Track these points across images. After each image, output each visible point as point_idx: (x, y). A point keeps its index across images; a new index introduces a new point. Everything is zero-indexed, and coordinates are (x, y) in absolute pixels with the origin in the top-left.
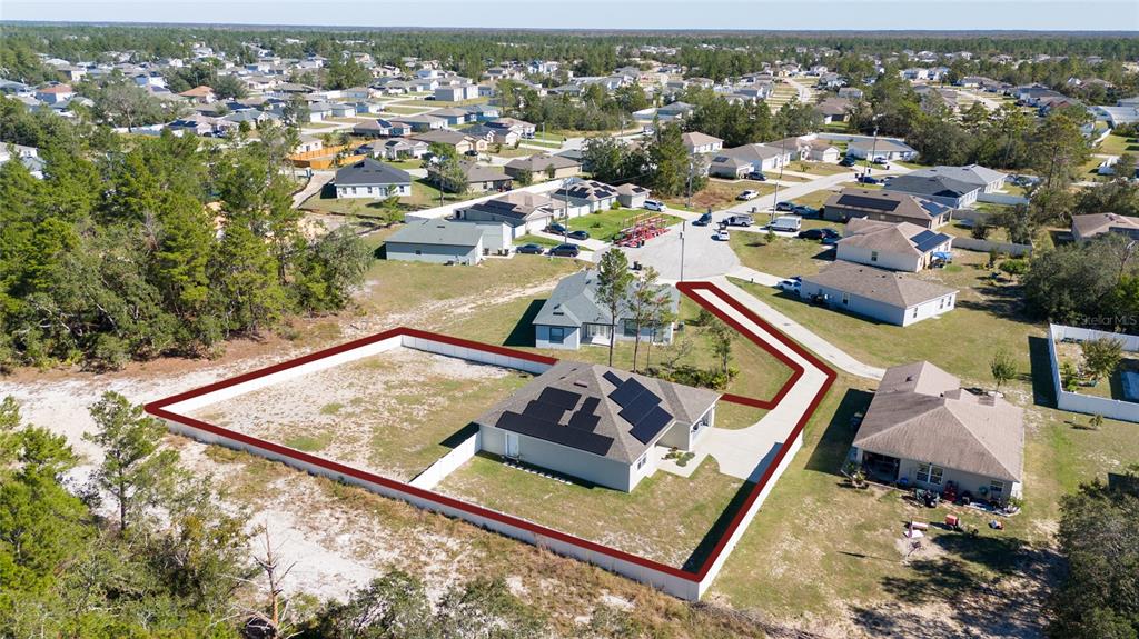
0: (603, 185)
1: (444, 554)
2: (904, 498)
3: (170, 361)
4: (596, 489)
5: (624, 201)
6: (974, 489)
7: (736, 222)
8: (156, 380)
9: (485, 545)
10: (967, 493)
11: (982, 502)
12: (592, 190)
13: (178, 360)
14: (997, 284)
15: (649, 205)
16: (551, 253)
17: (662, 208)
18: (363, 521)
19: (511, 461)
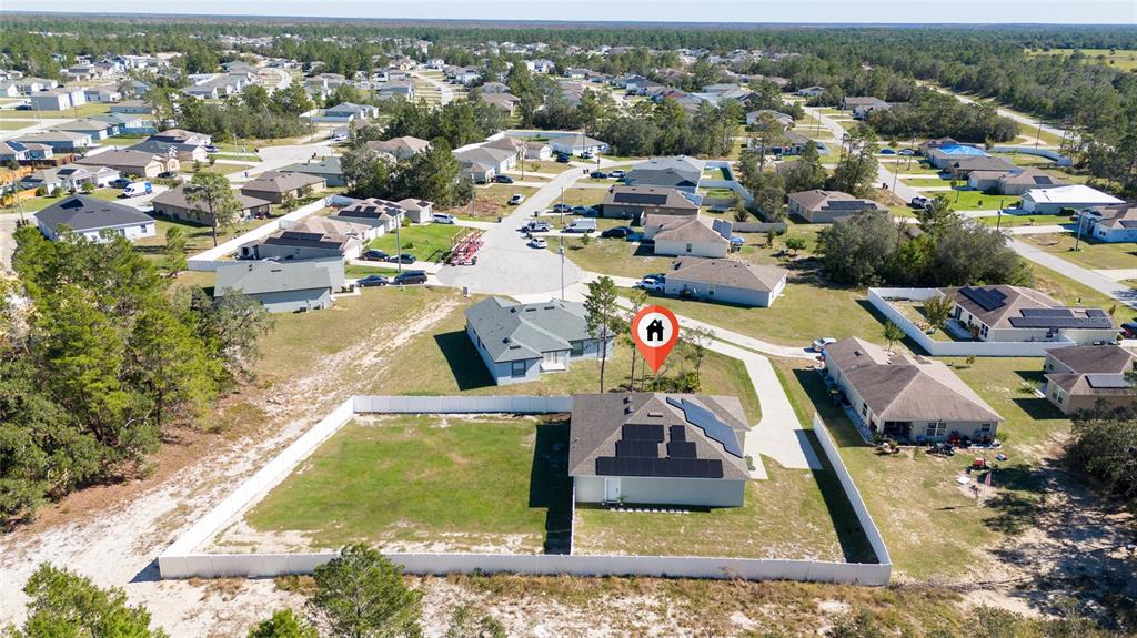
0: (386, 202)
1: (652, 613)
2: (928, 452)
3: (89, 494)
4: (713, 511)
5: (412, 216)
6: (970, 433)
7: (536, 228)
8: (99, 521)
9: (682, 593)
10: (966, 438)
11: (977, 442)
12: (381, 209)
13: (100, 489)
14: (791, 259)
15: (440, 220)
16: (397, 282)
17: (455, 220)
18: (542, 607)
19: (615, 505)
